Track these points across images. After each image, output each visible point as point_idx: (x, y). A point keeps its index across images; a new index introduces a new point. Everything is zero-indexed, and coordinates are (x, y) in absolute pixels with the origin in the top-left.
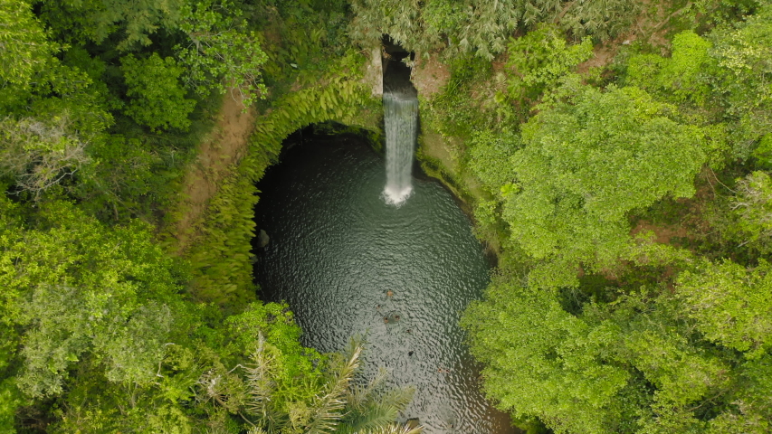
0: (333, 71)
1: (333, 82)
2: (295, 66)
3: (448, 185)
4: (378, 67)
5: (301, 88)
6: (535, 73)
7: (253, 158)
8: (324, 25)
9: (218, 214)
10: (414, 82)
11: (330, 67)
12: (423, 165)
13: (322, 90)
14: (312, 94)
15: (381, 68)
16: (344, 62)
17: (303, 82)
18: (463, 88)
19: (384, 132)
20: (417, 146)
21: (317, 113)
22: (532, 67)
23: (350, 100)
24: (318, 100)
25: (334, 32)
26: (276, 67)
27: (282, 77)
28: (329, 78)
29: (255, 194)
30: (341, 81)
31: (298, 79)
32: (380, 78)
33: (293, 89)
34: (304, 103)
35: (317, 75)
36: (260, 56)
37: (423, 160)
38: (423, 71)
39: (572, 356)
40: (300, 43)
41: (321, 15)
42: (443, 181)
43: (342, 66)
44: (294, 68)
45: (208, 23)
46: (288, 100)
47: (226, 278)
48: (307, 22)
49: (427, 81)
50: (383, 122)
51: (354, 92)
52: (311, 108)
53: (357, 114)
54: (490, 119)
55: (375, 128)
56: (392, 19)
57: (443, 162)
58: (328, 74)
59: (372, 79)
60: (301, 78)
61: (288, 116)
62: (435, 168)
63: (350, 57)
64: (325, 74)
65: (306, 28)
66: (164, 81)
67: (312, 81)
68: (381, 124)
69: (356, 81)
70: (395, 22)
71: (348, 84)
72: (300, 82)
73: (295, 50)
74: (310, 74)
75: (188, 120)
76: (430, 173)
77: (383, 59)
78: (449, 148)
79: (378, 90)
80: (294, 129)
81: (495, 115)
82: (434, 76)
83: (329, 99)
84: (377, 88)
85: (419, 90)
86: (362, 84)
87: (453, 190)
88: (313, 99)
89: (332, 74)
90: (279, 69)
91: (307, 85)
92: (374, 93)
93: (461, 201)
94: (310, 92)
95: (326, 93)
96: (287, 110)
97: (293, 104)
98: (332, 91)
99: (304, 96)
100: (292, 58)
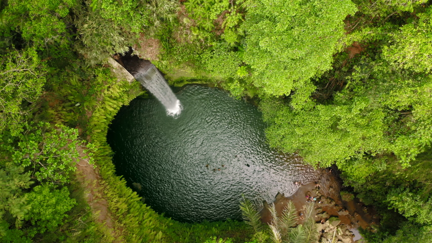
0: (100, 89)
1: (105, 94)
2: (78, 104)
3: (194, 82)
4: (119, 66)
5: (92, 112)
6: (213, 11)
7: (103, 165)
8: (73, 72)
9: (119, 210)
10: (142, 57)
11: (96, 89)
12: (176, 85)
13: (103, 103)
14: (101, 109)
15: (120, 66)
16: (100, 80)
17: (91, 108)
18: (172, 41)
19: (147, 90)
20: (167, 81)
21: (110, 114)
22: (209, 9)
23: (120, 94)
24: (105, 109)
25: (82, 72)
26: (70, 114)
27: (78, 115)
28: (100, 95)
29: (121, 179)
30: (108, 91)
31: (86, 109)
32: (125, 71)
33: (88, 116)
34: (101, 117)
35: (93, 99)
36: (73, 133)
37: (174, 83)
38: (142, 48)
39: (348, 125)
40: (70, 92)
41: (68, 70)
42: (190, 83)
43: (101, 83)
44: (79, 106)
45: (35, 149)
46: (92, 124)
47: (152, 233)
48: (63, 79)
49: (149, 52)
50: (143, 87)
51: (119, 89)
52: (105, 116)
53: (128, 96)
54: (198, 44)
55: (142, 93)
56: (111, 44)
57: (185, 76)
58: (99, 93)
59: (121, 75)
60: (87, 107)
61: (100, 131)
62: (182, 81)
63: (100, 75)
64: (97, 94)
65: (65, 82)
66: (46, 201)
67: (94, 103)
68: (143, 88)
69: (115, 84)
70: (114, 44)
71: (113, 89)
72: (89, 109)
73: (71, 98)
74: (90, 102)
75: (72, 200)
76: (181, 85)
77: (116, 60)
78: (184, 69)
79: (130, 78)
80: (106, 132)
81: (199, 40)
82: (150, 46)
83: (111, 104)
84: (129, 77)
85: (149, 59)
86: (120, 82)
87: (199, 82)
88: (103, 111)
89: (101, 91)
90: (72, 114)
91: (94, 108)
92: (129, 81)
93: (207, 84)
94: (99, 109)
95: (106, 102)
96: (97, 129)
97: (96, 123)
98: (109, 99)
99: (98, 115)
100: (73, 102)
